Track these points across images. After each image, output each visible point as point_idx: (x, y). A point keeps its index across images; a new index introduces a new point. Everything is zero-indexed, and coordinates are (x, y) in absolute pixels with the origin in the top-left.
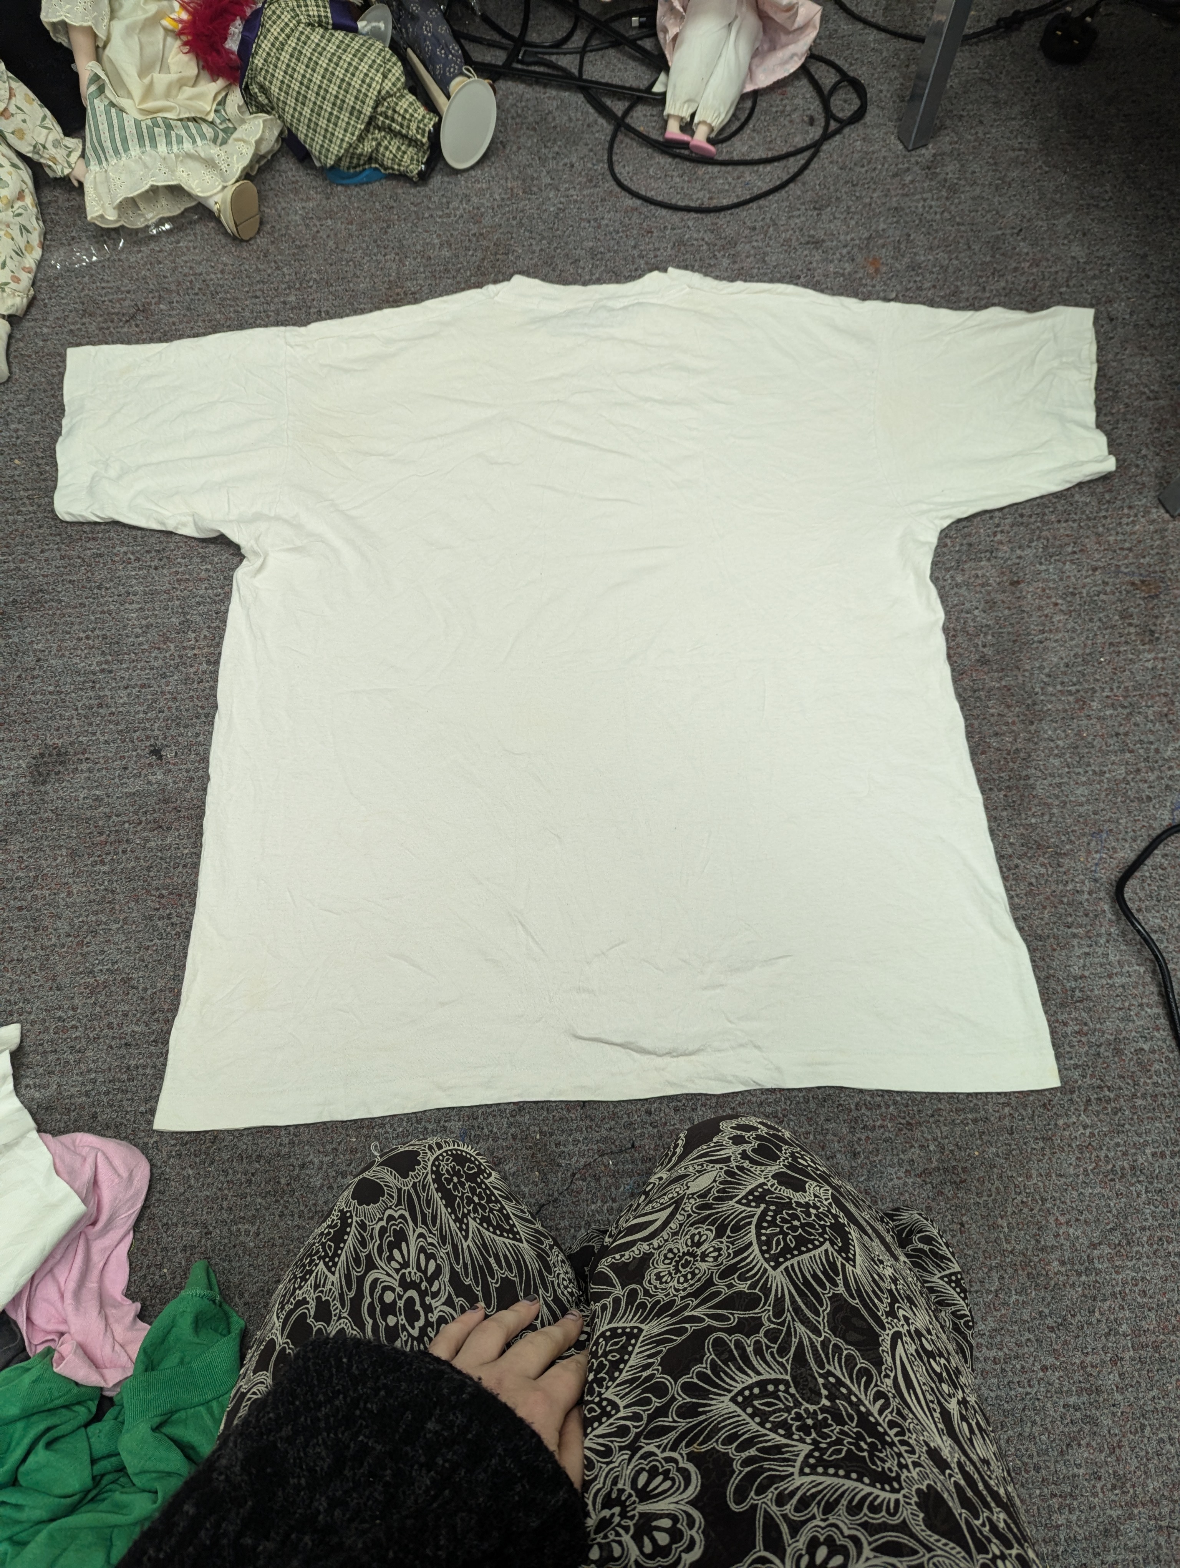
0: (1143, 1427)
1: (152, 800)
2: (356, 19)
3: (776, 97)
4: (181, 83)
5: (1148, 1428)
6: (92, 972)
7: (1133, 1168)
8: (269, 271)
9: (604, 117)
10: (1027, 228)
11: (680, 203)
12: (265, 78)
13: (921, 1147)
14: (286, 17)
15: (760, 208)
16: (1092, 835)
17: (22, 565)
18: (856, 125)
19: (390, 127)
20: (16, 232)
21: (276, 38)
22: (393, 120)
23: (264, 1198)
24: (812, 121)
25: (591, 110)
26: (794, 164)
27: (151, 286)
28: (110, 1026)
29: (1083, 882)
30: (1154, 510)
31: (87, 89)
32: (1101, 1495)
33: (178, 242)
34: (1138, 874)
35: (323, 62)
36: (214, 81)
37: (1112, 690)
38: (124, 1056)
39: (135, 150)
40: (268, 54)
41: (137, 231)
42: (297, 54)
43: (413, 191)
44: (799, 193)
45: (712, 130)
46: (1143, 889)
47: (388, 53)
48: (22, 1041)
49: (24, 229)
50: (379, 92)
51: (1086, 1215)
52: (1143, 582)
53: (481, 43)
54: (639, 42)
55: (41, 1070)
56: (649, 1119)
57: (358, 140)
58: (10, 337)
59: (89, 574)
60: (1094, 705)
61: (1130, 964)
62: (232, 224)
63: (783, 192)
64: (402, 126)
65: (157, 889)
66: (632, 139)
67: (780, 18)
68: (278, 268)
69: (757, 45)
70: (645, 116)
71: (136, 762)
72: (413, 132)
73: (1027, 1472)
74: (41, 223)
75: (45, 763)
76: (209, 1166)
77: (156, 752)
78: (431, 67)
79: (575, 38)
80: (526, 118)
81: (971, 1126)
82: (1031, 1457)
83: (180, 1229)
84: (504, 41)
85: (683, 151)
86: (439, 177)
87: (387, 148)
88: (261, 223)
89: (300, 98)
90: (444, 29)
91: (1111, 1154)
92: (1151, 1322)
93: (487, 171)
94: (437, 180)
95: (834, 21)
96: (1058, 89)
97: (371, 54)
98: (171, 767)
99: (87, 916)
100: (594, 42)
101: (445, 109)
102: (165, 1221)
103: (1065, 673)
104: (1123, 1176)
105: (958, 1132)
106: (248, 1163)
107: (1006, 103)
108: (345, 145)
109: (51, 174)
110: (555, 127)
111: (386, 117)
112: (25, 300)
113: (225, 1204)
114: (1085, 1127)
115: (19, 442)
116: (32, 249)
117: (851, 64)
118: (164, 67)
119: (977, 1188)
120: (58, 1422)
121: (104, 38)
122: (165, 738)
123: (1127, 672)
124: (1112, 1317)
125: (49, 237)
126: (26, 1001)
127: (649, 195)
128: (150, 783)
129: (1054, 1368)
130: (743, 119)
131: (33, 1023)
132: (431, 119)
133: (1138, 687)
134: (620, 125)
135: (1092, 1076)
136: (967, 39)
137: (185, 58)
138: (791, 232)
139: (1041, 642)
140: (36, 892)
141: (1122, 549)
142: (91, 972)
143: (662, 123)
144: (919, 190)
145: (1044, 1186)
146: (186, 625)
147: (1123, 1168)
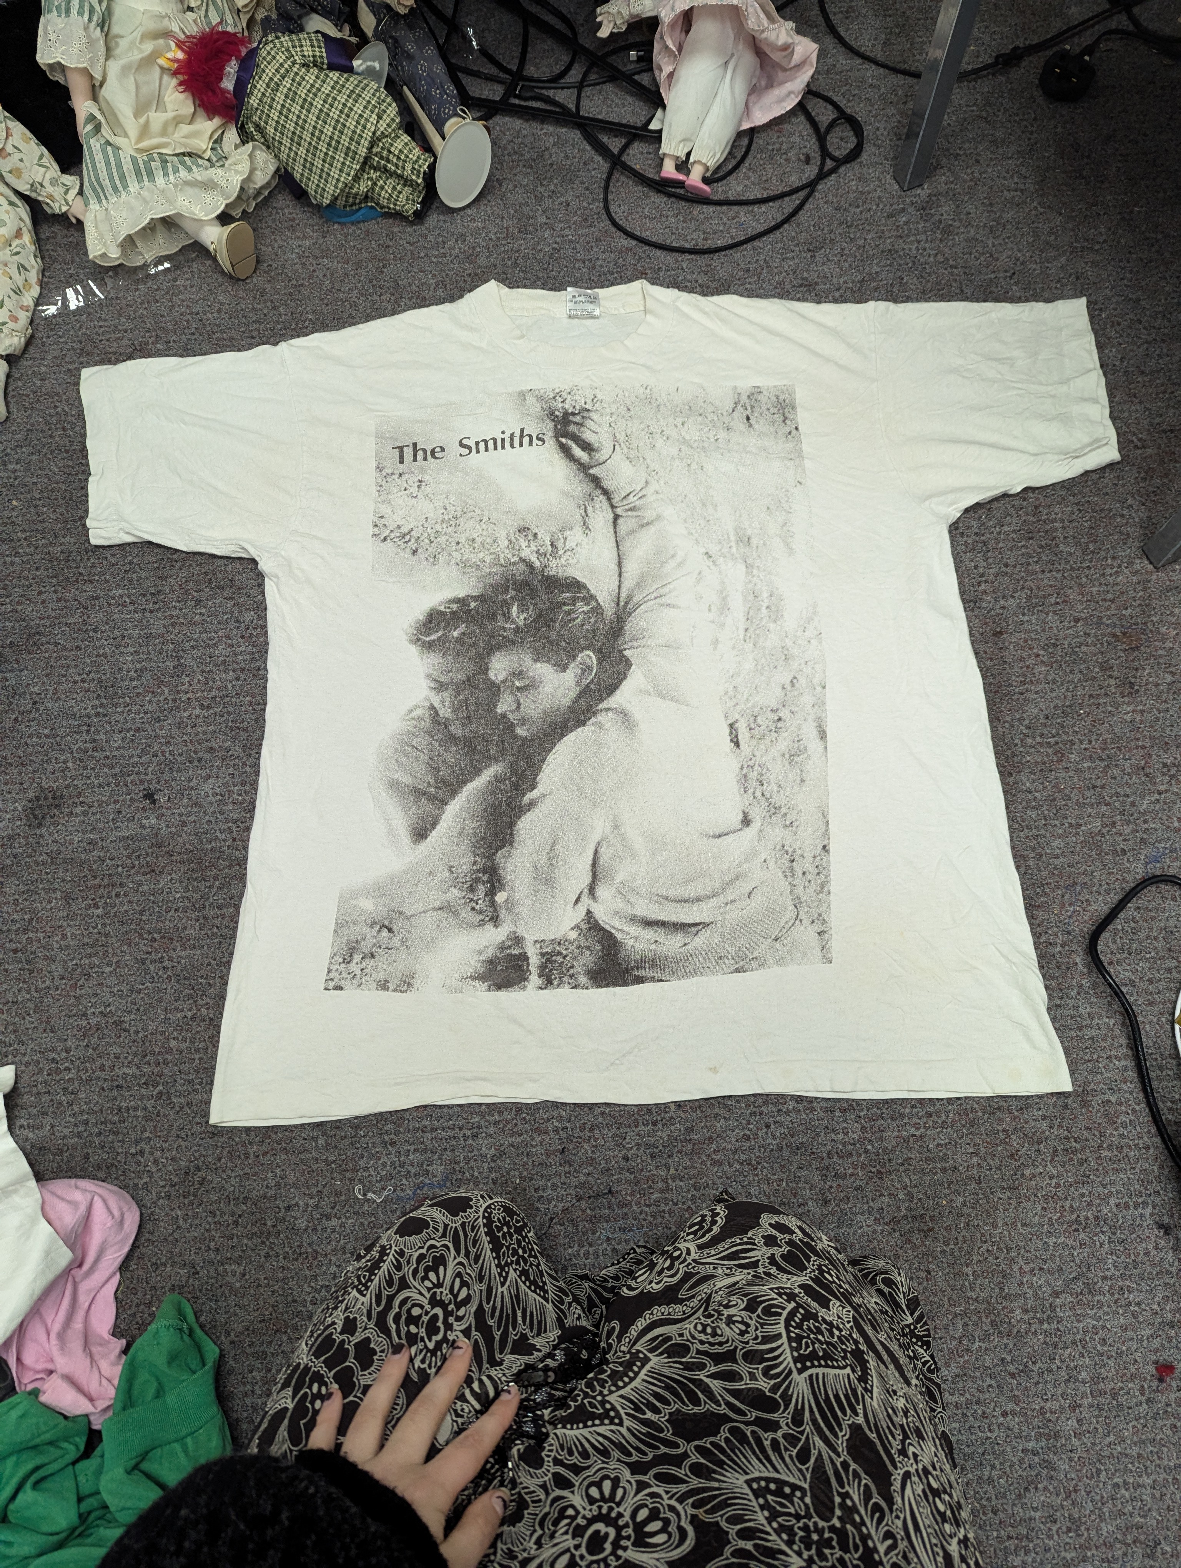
0: (1099, 1472)
1: (145, 844)
2: (351, 58)
3: (773, 134)
4: (177, 121)
5: (1104, 1473)
6: (85, 1014)
7: (1097, 1218)
8: (265, 311)
9: (600, 154)
10: (1020, 271)
11: (674, 244)
12: (260, 119)
13: (891, 1195)
14: (281, 58)
15: (754, 249)
16: (1067, 887)
17: (20, 608)
18: (853, 164)
19: (385, 167)
20: (14, 271)
21: (271, 79)
22: (388, 161)
23: (250, 1239)
24: (808, 160)
25: (588, 147)
26: (789, 204)
27: (148, 325)
28: (102, 1068)
29: (1056, 935)
30: (1138, 561)
31: (84, 129)
32: (1056, 1537)
33: (175, 280)
34: (1110, 927)
35: (318, 103)
36: (211, 120)
37: (1090, 742)
38: (116, 1099)
39: (134, 186)
40: (263, 94)
41: (136, 269)
42: (292, 95)
43: (409, 229)
44: (793, 234)
45: (707, 169)
46: (1115, 941)
47: (383, 93)
48: (16, 1082)
49: (22, 267)
50: (374, 133)
51: (1050, 1264)
52: (1124, 634)
53: (480, 77)
54: (636, 77)
55: (35, 1112)
56: (627, 1165)
57: (354, 180)
58: (8, 376)
59: (85, 617)
60: (1072, 757)
61: (1100, 1017)
62: (228, 264)
63: (777, 233)
64: (397, 166)
65: (150, 933)
66: (628, 177)
67: (776, 56)
68: (274, 308)
69: (754, 81)
70: (642, 153)
71: (129, 806)
72: (408, 172)
73: (985, 1514)
74: (39, 260)
75: (40, 806)
76: (198, 1207)
77: (150, 796)
78: (426, 107)
79: (573, 72)
80: (522, 155)
81: (940, 1175)
82: (989, 1500)
83: (168, 1269)
84: (502, 75)
85: (678, 190)
86: (435, 216)
87: (382, 188)
88: (258, 261)
89: (297, 140)
90: (439, 68)
91: (1076, 1205)
92: (1110, 1370)
93: (484, 207)
94: (433, 219)
95: (833, 56)
96: (1056, 127)
97: (367, 95)
98: (164, 811)
99: (80, 959)
100: (592, 77)
101: (440, 150)
102: (154, 1260)
103: (1044, 725)
104: (1087, 1226)
105: (927, 1179)
106: (236, 1205)
107: (1003, 141)
108: (340, 185)
109: (49, 211)
110: (552, 164)
111: (382, 158)
112: (23, 340)
113: (212, 1245)
114: (1051, 1178)
115: (16, 482)
116: (30, 286)
117: (849, 101)
118: (159, 103)
119: (945, 1237)
120: (47, 1461)
121: (100, 79)
122: (158, 782)
123: (1106, 725)
124: (1072, 1365)
125: (47, 274)
126: (21, 1043)
127: (644, 235)
128: (143, 827)
129: (1014, 1414)
130: (739, 158)
131: (27, 1064)
132: (426, 160)
133: (1117, 739)
134: (617, 163)
135: (1060, 1126)
136: (964, 76)
137: (182, 96)
138: (784, 274)
139: (1022, 694)
140: (31, 935)
141: (1105, 600)
142: (83, 1015)
143: (658, 160)
144: (913, 231)
145: (1010, 1235)
146: (180, 669)
147: (1087, 1218)
